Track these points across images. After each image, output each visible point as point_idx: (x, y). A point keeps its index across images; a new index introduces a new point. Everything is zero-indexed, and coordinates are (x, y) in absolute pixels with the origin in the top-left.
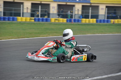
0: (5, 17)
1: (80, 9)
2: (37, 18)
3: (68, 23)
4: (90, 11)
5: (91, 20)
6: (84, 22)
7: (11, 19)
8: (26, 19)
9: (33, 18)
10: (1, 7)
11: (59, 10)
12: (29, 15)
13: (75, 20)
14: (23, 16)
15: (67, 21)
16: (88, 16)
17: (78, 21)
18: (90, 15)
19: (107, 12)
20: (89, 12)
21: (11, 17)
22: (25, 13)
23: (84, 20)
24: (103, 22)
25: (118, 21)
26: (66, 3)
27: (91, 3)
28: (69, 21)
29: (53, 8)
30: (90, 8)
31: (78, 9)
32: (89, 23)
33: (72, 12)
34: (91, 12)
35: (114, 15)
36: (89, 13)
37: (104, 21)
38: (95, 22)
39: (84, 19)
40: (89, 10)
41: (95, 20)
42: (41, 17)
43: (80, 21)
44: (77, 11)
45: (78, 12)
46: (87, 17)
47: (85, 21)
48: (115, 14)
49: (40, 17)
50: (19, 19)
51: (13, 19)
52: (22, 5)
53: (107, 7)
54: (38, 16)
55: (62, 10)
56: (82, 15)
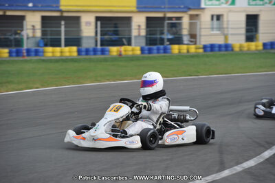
1: (38, 26)
3: (12, 58)
4: (63, 29)
5: (67, 49)
6: (50, 55)
13: (28, 51)
15: (10, 53)
16: (59, 40)
17: (37, 53)
18: (63, 37)
19: (99, 29)
20: (60, 31)
23: (50, 51)
24: (92, 53)
25: (125, 51)
26: (5, 12)
27: (61, 11)
28: (14, 54)
30: (63, 23)
31: (33, 26)
32: (61, 56)
33: (19, 32)
34: (65, 31)
35: (114, 37)
36: (60, 34)
37: (95, 51)
38: (75, 54)
39: (49, 49)
40: (60, 27)
41: (74, 49)
43: (41, 54)
44: (31, 31)
45: (34, 32)
46: (55, 43)
47: (53, 52)
48: (117, 34)
53: (98, 19)
56: (43, 39)
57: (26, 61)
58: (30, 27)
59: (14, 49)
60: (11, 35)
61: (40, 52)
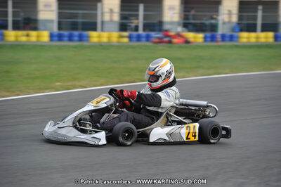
0: (62, 32)
1: (235, 11)
2: (135, 33)
3: (207, 44)
5: (263, 35)
6: (244, 40)
7: (76, 38)
8: (109, 38)
9: (126, 34)
10: (53, 11)
11: (187, 13)
12: (116, 27)
13: (223, 37)
14: (102, 30)
15: (205, 38)
17: (232, 38)
18: (259, 22)
20: (256, 16)
21: (76, 33)
22: (108, 22)
23: (245, 37)
28: (208, 39)
29: (171, 8)
31: (230, 11)
32: (257, 42)
33: (215, 17)
34: (263, 16)
36: (256, 19)
38: (272, 40)
39: (244, 35)
40: (256, 12)
41: (271, 34)
42: (144, 30)
43: (235, 39)
44: (227, 16)
45: (230, 17)
46: (251, 28)
47: (248, 38)
49: (141, 32)
50: (94, 36)
51: (81, 38)
52: (99, 5)
54: (136, 29)
55: (193, 12)
56: (239, 24)
57: (220, 47)
58: (226, 12)
59: (209, 34)
60: (206, 20)
61: (235, 37)
